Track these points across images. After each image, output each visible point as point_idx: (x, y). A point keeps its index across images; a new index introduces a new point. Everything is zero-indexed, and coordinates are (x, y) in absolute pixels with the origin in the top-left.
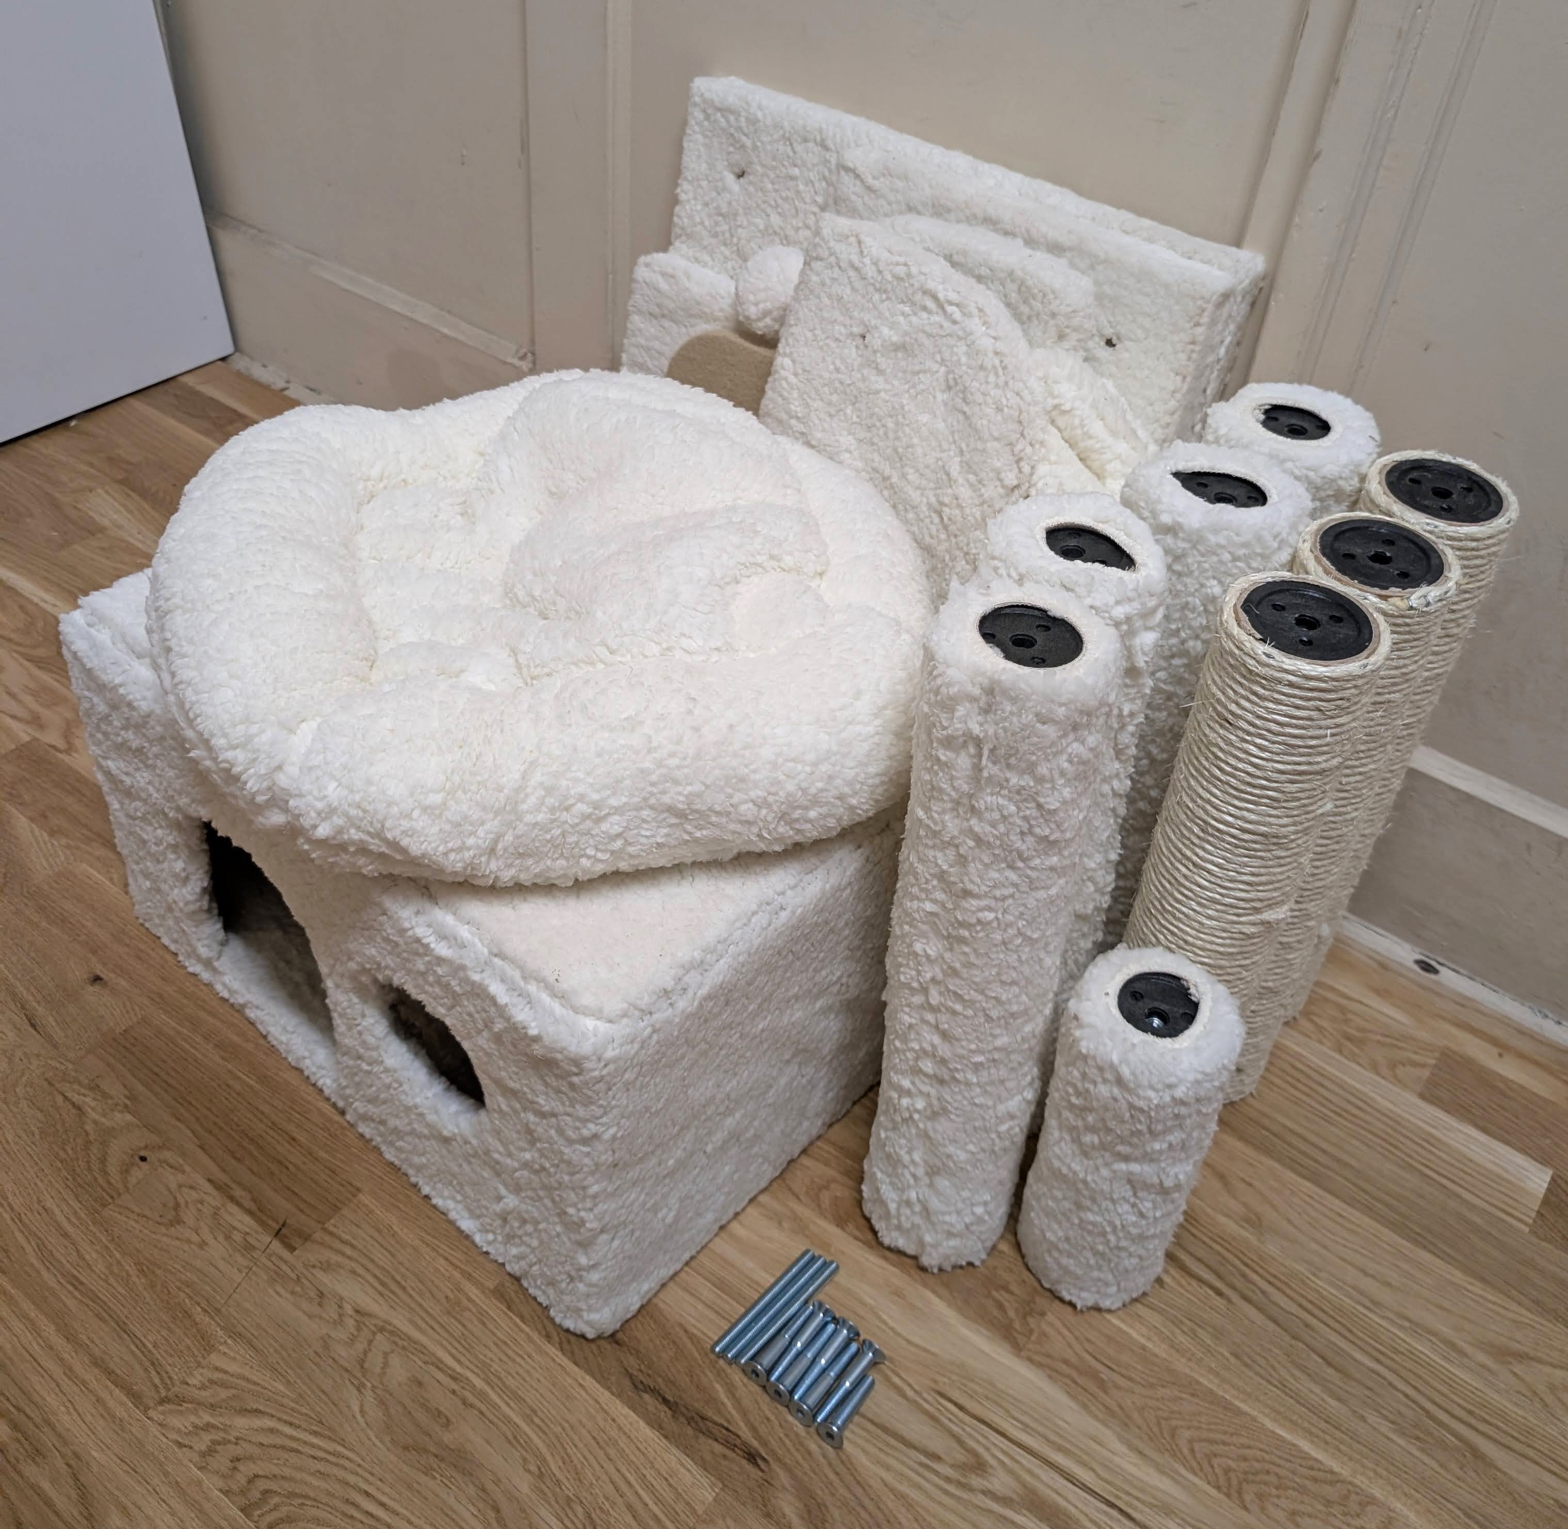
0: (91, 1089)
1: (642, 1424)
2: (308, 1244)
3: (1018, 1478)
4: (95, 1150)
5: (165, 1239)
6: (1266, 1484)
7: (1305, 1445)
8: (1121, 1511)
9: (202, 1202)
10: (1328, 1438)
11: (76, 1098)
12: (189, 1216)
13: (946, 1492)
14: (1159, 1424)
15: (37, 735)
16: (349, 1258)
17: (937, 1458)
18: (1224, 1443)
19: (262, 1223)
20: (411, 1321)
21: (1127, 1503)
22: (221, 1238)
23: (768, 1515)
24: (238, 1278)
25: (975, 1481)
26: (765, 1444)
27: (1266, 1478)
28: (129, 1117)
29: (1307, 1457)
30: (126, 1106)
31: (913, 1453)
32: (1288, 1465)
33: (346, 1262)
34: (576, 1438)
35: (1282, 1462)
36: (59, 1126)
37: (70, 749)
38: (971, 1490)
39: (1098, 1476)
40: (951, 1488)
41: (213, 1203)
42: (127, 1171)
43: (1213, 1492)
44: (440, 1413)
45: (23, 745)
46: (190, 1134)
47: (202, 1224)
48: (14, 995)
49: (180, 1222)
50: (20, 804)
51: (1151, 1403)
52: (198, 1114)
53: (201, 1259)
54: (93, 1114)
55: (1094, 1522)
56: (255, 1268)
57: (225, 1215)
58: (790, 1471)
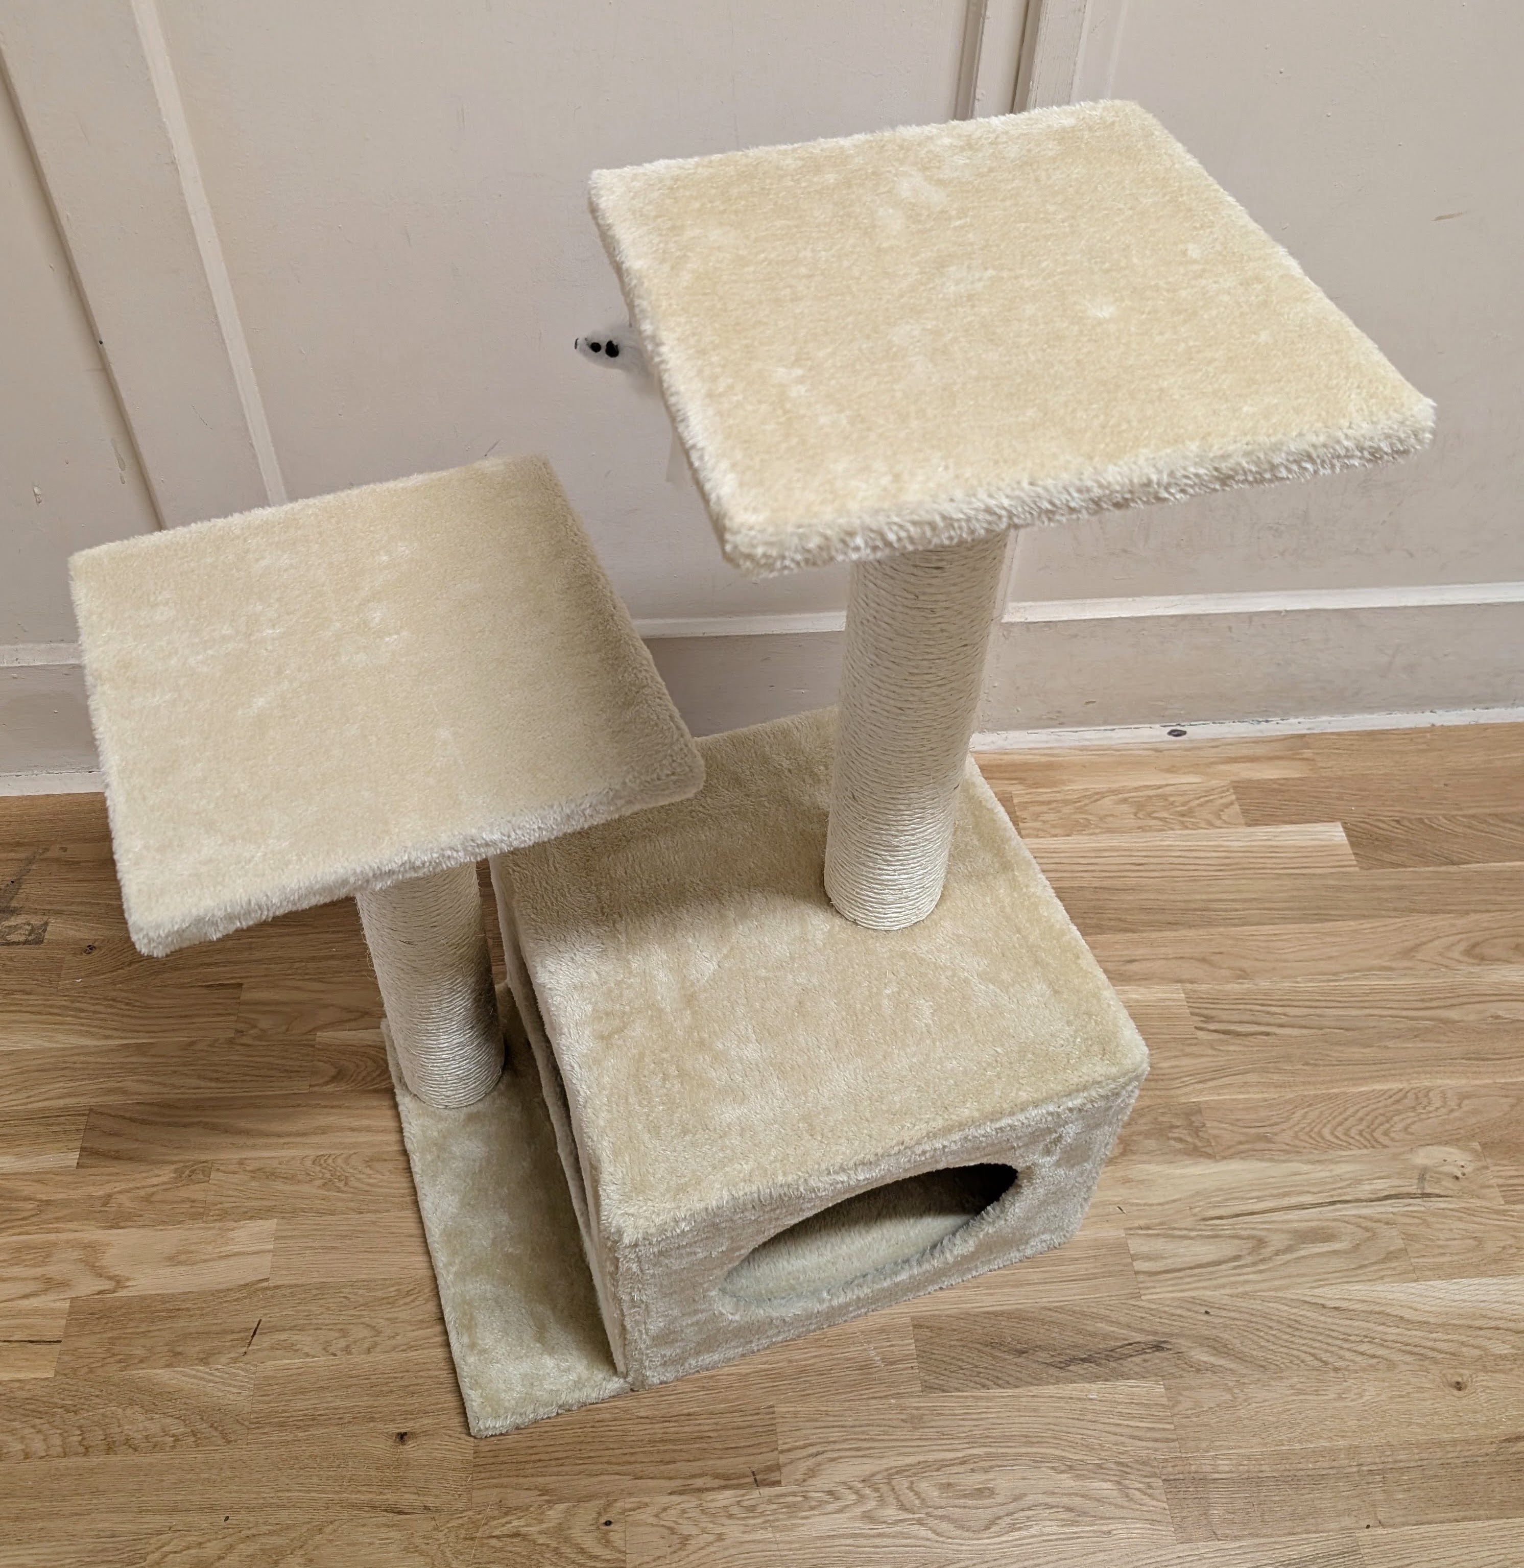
0: (506, 1514)
1: (1087, 1385)
2: (785, 1470)
3: (1282, 1231)
4: (566, 1550)
6: (1381, 1124)
7: (1378, 1087)
8: (1338, 1202)
9: (684, 1511)
10: (1381, 1073)
12: (686, 1528)
13: (1261, 1272)
14: (1311, 1137)
16: (818, 1454)
17: (1237, 1258)
18: (1345, 1120)
19: (739, 1487)
20: (899, 1455)
21: (1340, 1195)
22: (726, 1521)
23: (1198, 1371)
24: (768, 1534)
25: (1267, 1252)
26: (1155, 1333)
27: (1377, 1122)
28: (561, 1507)
29: (1383, 1093)
30: (548, 1502)
31: (1223, 1267)
32: (1380, 1105)
33: (819, 1458)
34: (1064, 1429)
35: (1376, 1106)
38: (1270, 1258)
39: (1312, 1193)
40: (1261, 1267)
41: (693, 1505)
42: (608, 1541)
43: (1365, 1151)
44: (979, 1489)
45: (70, 1313)
46: (617, 1477)
47: (704, 1525)
48: (353, 1506)
49: (687, 1538)
50: (141, 1361)
51: (1296, 1129)
52: (605, 1459)
53: (734, 1547)
54: (532, 1529)
55: (1335, 1220)
56: (771, 1518)
57: (709, 1505)
58: (1183, 1336)
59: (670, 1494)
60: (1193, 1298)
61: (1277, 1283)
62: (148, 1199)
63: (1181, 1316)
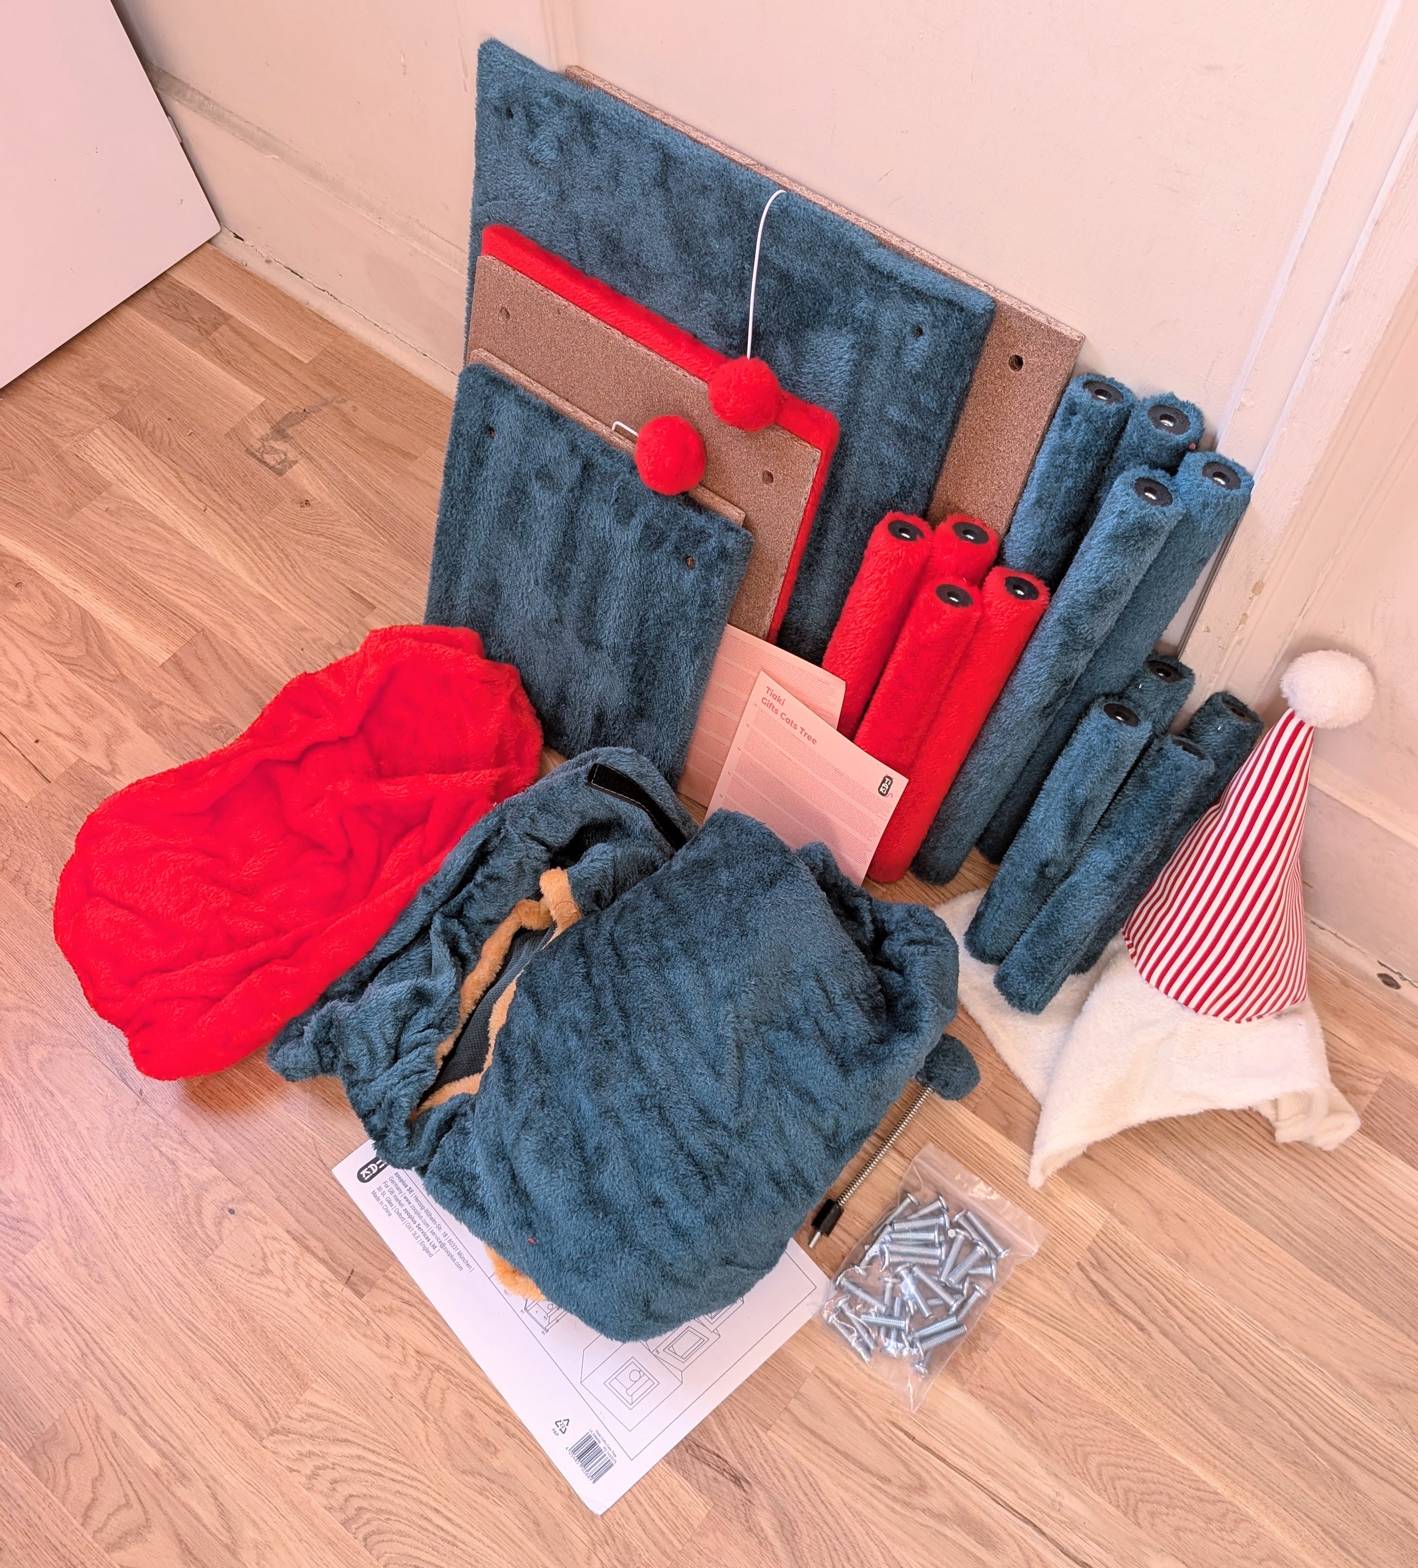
0: (181, 1144)
2: (374, 1290)
3: (952, 1499)
4: (192, 1204)
5: (258, 1287)
6: (1158, 1503)
7: (1197, 1470)
8: (1035, 1526)
9: (284, 1253)
10: (1217, 1463)
11: (170, 1153)
12: (273, 1265)
13: (893, 1510)
14: (1075, 1450)
15: (82, 754)
16: (407, 1303)
17: (886, 1480)
18: (1128, 1467)
19: (334, 1272)
20: (460, 1360)
21: (1039, 1520)
22: (303, 1286)
23: (750, 1529)
24: (320, 1322)
25: (917, 1500)
26: (748, 1468)
27: (1159, 1498)
28: (215, 1171)
29: (1198, 1480)
30: (212, 1161)
31: (866, 1476)
32: (1180, 1487)
33: (405, 1306)
35: (1175, 1484)
36: (159, 1180)
37: (112, 770)
38: (914, 1508)
39: (1018, 1495)
40: (897, 1507)
41: (293, 1253)
42: (220, 1223)
43: (1112, 1509)
44: (488, 1441)
45: (71, 768)
46: (267, 1186)
47: (286, 1273)
49: (269, 1272)
51: (1070, 1431)
52: (271, 1166)
53: (291, 1309)
54: (184, 1168)
55: (1011, 1536)
56: (333, 1314)
57: (303, 1264)
58: (767, 1492)
59: (288, 1232)
60: (810, 1473)
61: (899, 1533)
62: (178, 724)
63: (784, 1476)
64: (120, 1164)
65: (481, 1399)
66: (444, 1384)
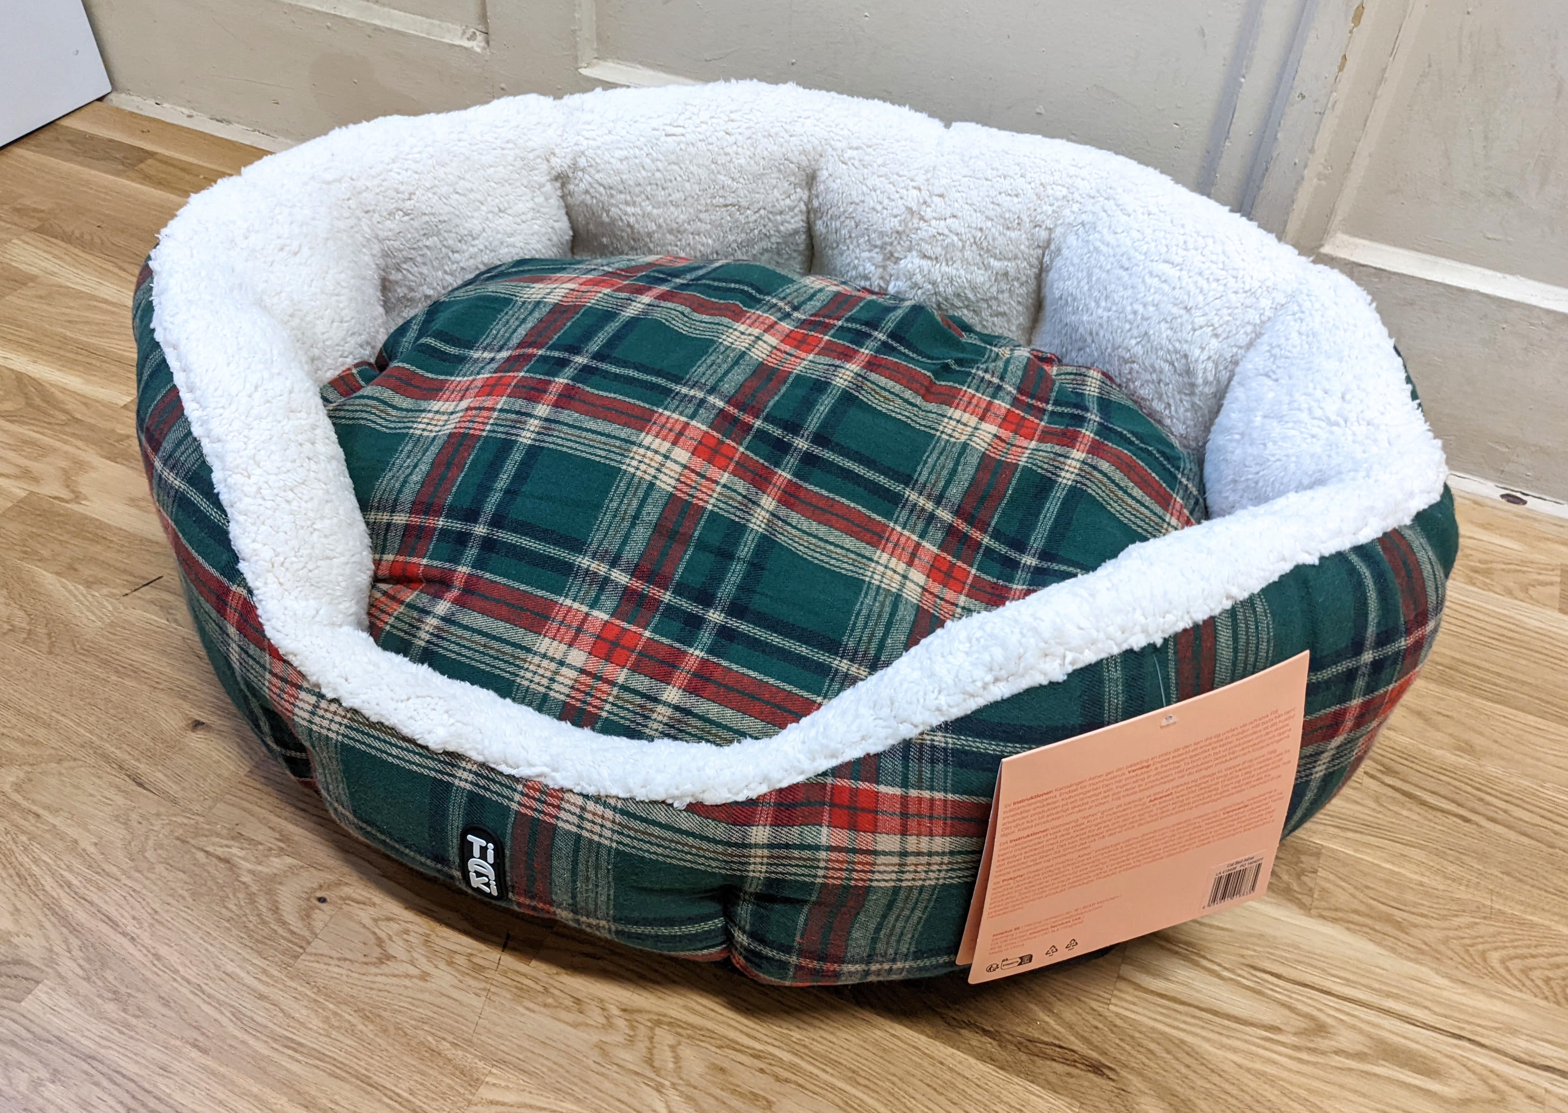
0: (233, 838)
1: (972, 1061)
3: (1361, 1032)
4: (262, 901)
5: (379, 979)
8: (1469, 1040)
9: (407, 932)
11: (220, 851)
12: (396, 949)
13: (1300, 1060)
14: (1467, 952)
15: (34, 488)
17: (1276, 1029)
18: (1533, 956)
19: (483, 940)
20: (687, 1008)
21: (1471, 1032)
22: (442, 965)
24: (477, 1002)
25: (1323, 1044)
26: (1104, 1053)
28: (289, 860)
30: (282, 849)
31: (1250, 1030)
34: (911, 1091)
36: (209, 883)
37: (78, 497)
38: (1324, 1053)
39: (1435, 1013)
40: (1305, 1056)
41: (421, 931)
42: (308, 916)
43: (1542, 1003)
44: (755, 1096)
46: (365, 864)
47: (415, 955)
48: (105, 757)
49: (390, 957)
50: (39, 560)
51: (1451, 933)
53: (431, 993)
54: (244, 865)
55: (1451, 1057)
56: (493, 989)
57: (438, 941)
58: (1140, 1074)
59: (409, 909)
60: (1183, 1042)
61: (1316, 1084)
63: (1151, 1052)
64: (149, 875)
65: (728, 1047)
66: (671, 1039)
